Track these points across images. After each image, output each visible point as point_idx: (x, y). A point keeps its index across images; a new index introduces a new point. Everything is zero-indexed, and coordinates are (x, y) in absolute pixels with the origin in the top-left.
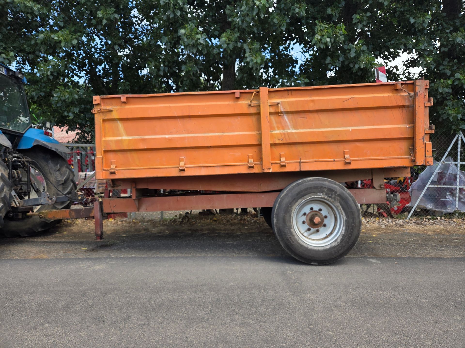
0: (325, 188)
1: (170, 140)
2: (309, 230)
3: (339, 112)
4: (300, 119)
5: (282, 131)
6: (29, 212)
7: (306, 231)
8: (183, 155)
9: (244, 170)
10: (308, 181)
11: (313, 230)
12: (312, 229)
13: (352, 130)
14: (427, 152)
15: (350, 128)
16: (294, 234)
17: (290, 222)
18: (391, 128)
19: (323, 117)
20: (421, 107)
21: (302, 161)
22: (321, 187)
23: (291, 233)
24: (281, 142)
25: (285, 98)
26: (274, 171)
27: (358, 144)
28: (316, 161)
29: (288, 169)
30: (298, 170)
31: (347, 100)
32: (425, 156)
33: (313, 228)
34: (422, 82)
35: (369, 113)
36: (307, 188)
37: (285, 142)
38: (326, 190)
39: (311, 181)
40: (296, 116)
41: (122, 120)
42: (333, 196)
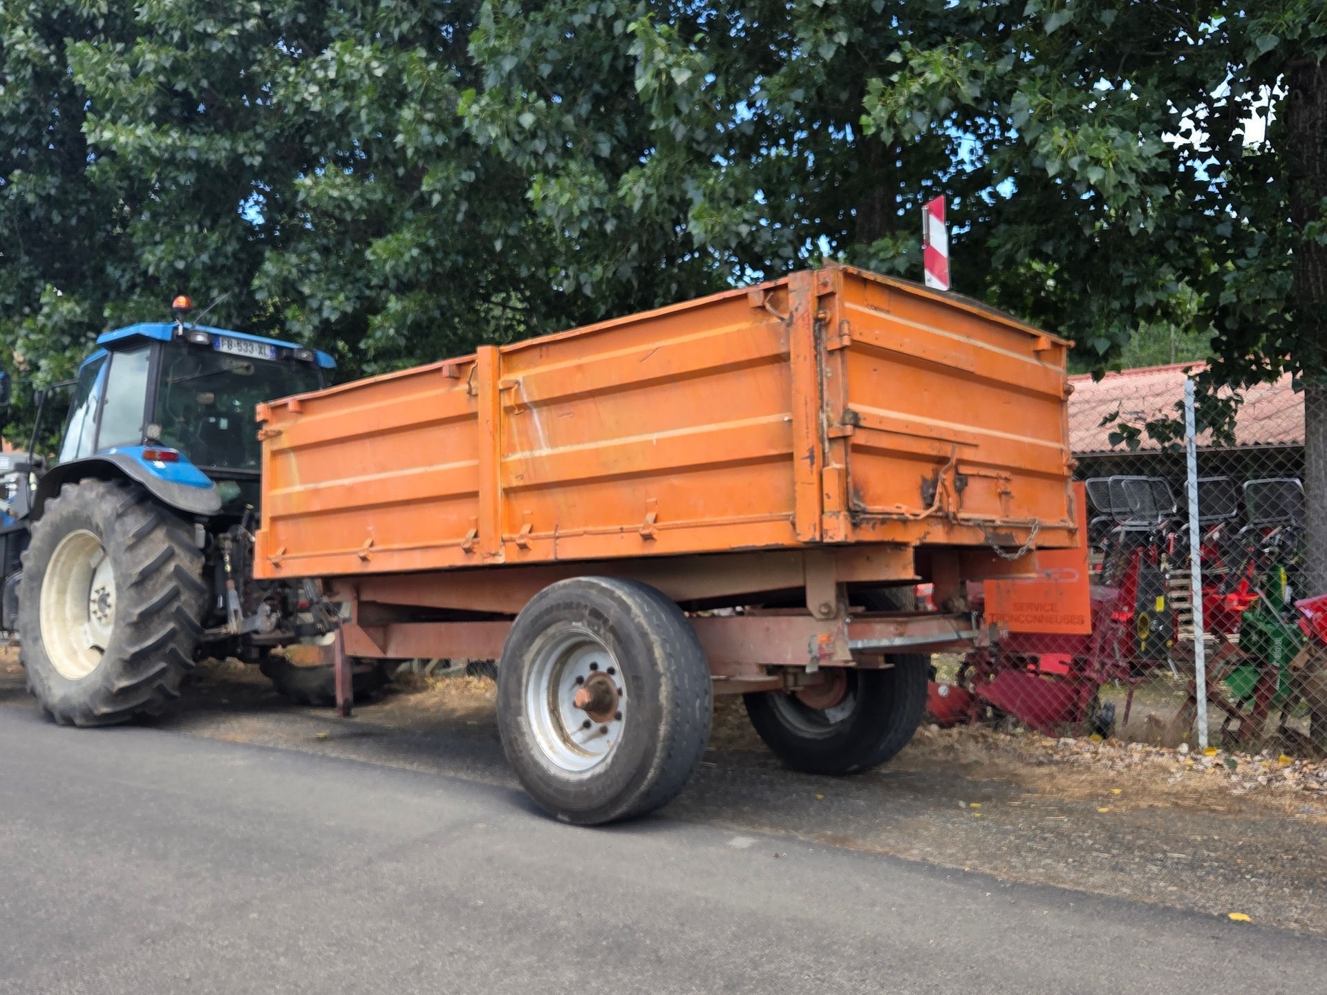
0: (586, 607)
1: (350, 489)
2: (587, 725)
3: (637, 391)
4: (563, 418)
5: (527, 454)
6: (275, 647)
7: (581, 729)
8: (371, 523)
9: (457, 559)
10: (560, 588)
11: (596, 726)
12: (593, 722)
13: (658, 440)
14: (825, 498)
15: (654, 437)
16: (525, 729)
17: (519, 696)
18: (744, 428)
19: (605, 409)
20: (802, 358)
21: (561, 532)
22: (579, 605)
23: (518, 726)
24: (521, 483)
25: (536, 366)
26: (509, 561)
27: (676, 481)
28: (585, 533)
29: (534, 556)
30: (551, 557)
31: (647, 355)
32: (822, 512)
33: (596, 721)
34: (802, 279)
35: (703, 388)
36: (552, 607)
37: (528, 482)
38: (587, 612)
39: (565, 586)
40: (555, 411)
41: (297, 449)
42: (602, 631)
